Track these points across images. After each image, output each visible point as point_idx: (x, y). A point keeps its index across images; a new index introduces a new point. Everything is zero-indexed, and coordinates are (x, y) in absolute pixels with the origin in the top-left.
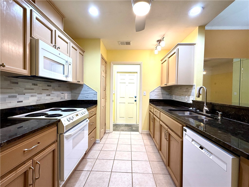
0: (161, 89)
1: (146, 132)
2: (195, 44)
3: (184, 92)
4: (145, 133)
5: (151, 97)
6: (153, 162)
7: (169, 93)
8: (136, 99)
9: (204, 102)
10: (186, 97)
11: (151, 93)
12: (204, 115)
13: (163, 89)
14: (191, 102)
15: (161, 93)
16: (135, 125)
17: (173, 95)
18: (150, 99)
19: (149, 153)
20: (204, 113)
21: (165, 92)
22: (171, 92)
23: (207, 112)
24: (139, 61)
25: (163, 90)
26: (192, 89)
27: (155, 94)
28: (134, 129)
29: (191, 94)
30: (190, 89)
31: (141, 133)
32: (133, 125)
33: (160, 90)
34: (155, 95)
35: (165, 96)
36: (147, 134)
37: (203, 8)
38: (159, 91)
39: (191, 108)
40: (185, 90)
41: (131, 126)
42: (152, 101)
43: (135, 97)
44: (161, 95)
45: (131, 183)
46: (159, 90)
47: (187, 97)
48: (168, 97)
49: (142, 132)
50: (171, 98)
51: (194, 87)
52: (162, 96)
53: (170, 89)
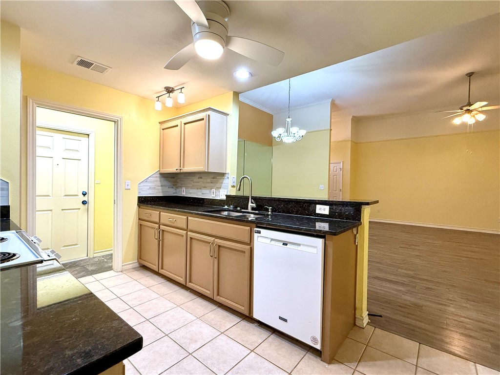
0: (160, 178)
1: (131, 265)
2: (228, 115)
3: (209, 183)
4: (129, 269)
5: (142, 192)
6: (185, 305)
7: (174, 185)
8: (85, 198)
9: (249, 197)
10: (212, 190)
11: (142, 185)
12: (252, 213)
13: (164, 177)
14: (224, 198)
15: (159, 184)
16: (83, 260)
17: (181, 187)
18: (139, 198)
19: (168, 295)
20: (250, 210)
21: (166, 183)
22: (176, 182)
23: (253, 209)
24: (115, 115)
25: (163, 179)
26: (224, 178)
27: (148, 186)
28: (90, 268)
29: (222, 186)
30: (221, 178)
31: (120, 270)
32: (81, 260)
33: (158, 179)
34: (148, 189)
35: (166, 189)
36: (134, 268)
37: (251, 74)
38: (156, 181)
39: (226, 207)
40: (209, 180)
41: (77, 266)
42: (143, 201)
43: (84, 194)
44: (160, 188)
45: (179, 347)
46: (155, 179)
47: (214, 190)
48: (171, 192)
49: (123, 267)
50: (176, 193)
51: (227, 176)
52: (162, 189)
53: (174, 178)
